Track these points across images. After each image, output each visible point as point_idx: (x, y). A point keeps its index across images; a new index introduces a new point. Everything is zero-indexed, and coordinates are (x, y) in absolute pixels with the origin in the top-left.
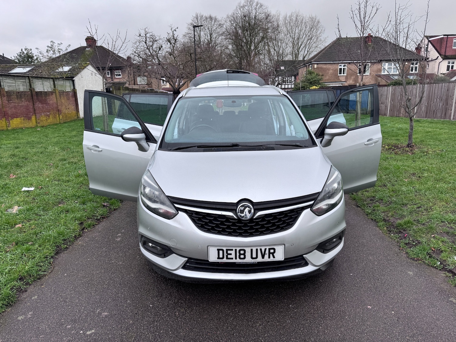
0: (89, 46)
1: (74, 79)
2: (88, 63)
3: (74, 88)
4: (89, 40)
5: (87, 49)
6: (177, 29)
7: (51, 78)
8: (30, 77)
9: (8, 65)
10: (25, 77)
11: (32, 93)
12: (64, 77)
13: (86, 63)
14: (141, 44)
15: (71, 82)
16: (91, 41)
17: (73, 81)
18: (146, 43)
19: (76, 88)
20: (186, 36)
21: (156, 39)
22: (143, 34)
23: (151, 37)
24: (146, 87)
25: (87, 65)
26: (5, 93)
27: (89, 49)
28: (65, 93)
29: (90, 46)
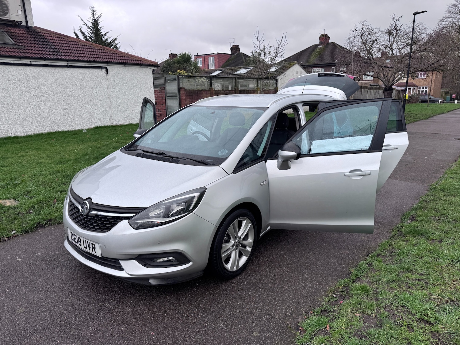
0: (321, 43)
1: (277, 78)
2: (295, 62)
3: (277, 86)
4: (323, 38)
5: (319, 47)
6: (400, 18)
7: (255, 78)
8: (236, 78)
9: (237, 67)
10: (232, 78)
11: (236, 92)
12: (269, 77)
13: (293, 63)
14: (357, 39)
15: (275, 82)
16: (324, 38)
17: (277, 80)
18: (361, 37)
19: (278, 87)
20: (443, 21)
21: (374, 32)
22: (359, 28)
23: (367, 30)
24: (369, 83)
25: (294, 65)
26: (214, 91)
27: (321, 46)
28: (266, 91)
29: (323, 43)
